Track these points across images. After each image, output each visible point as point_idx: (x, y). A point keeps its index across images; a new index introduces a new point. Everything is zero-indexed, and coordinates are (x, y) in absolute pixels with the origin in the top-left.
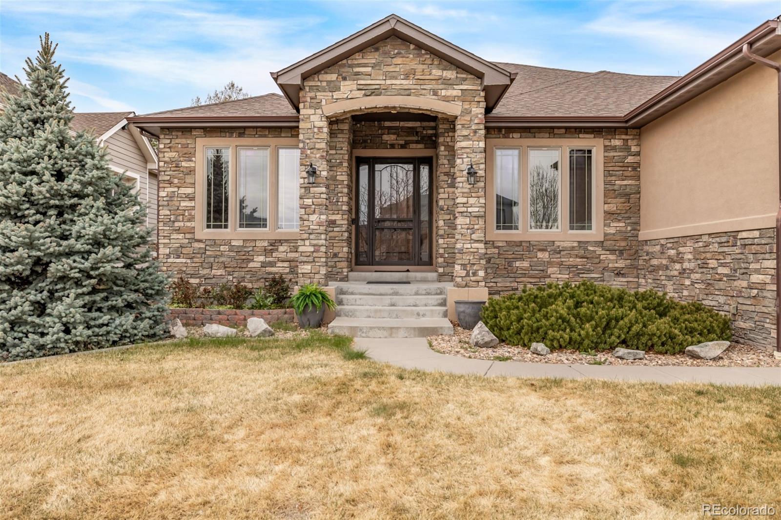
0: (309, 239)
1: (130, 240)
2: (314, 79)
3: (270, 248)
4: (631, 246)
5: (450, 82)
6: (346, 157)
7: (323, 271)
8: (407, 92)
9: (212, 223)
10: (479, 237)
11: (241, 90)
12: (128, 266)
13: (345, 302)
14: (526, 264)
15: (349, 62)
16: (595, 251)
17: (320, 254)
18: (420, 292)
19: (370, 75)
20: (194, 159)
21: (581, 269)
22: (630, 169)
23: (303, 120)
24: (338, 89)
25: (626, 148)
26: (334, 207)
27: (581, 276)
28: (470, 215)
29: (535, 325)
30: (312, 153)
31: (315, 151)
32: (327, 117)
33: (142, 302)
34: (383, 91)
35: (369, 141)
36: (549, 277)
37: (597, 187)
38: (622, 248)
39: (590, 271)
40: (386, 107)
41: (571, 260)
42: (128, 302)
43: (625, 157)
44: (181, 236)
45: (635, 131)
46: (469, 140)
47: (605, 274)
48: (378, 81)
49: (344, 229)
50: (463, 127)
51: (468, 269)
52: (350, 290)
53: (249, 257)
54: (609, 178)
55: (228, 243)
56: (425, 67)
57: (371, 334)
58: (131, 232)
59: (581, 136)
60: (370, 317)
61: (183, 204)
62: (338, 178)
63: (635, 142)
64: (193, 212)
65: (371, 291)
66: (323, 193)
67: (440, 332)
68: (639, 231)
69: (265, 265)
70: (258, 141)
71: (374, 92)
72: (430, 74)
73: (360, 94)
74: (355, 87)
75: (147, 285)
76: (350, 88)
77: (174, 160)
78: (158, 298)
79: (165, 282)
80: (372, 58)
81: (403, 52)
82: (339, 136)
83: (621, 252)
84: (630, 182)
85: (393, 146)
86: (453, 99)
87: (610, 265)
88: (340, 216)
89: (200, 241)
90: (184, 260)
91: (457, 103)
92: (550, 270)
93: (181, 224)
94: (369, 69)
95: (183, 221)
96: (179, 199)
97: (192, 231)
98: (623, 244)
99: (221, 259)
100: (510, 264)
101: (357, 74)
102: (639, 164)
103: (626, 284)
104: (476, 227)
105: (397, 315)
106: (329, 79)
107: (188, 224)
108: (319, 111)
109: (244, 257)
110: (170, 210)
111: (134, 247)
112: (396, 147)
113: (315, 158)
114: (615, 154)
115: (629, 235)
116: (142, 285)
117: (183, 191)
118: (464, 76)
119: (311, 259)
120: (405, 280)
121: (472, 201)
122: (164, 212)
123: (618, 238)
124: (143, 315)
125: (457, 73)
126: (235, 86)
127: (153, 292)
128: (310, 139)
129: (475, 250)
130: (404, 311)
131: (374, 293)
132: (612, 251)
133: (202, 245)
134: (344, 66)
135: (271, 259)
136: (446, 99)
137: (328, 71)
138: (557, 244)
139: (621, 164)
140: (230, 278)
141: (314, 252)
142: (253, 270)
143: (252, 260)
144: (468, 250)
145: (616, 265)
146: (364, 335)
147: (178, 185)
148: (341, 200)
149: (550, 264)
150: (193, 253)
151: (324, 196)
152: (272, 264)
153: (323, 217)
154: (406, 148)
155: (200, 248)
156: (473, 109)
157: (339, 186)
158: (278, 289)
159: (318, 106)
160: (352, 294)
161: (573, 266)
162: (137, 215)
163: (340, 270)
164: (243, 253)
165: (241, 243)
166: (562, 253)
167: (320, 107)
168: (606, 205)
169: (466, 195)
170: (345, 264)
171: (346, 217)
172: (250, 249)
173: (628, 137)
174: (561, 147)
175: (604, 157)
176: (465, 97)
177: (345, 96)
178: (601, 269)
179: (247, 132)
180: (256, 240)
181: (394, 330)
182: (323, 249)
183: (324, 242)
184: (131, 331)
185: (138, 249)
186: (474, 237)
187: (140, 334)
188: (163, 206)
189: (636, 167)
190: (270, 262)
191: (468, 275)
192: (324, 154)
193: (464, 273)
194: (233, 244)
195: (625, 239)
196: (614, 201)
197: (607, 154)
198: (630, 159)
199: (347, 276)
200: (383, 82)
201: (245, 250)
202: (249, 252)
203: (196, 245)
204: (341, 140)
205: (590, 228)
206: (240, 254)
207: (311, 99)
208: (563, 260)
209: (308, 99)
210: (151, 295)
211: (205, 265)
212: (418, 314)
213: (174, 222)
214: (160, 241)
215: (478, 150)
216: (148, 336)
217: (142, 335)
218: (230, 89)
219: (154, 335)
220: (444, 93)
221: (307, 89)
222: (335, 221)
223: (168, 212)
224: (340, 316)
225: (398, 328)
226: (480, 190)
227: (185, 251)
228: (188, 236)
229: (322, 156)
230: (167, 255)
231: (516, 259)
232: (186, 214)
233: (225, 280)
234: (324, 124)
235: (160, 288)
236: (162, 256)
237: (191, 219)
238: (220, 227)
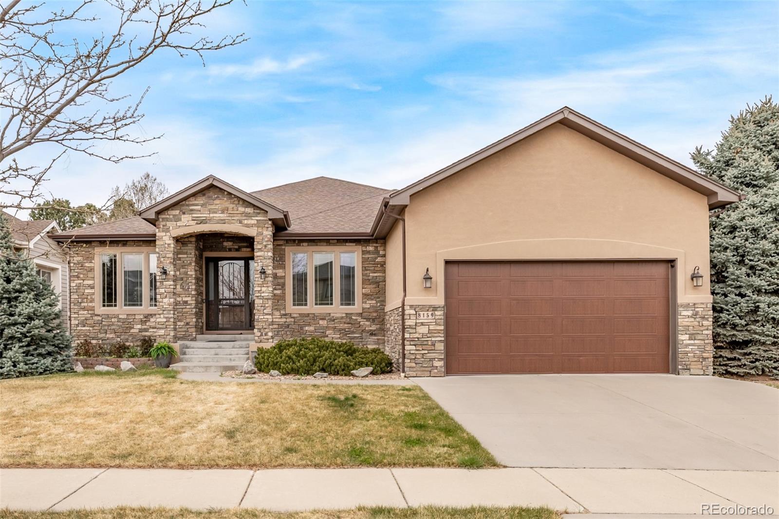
0: (163, 314)
1: (49, 316)
2: (165, 213)
3: (145, 319)
4: (380, 316)
5: (249, 215)
6: (194, 259)
7: (172, 333)
8: (223, 222)
9: (106, 304)
10: (268, 312)
11: (155, 180)
12: (48, 331)
13: (187, 353)
14: (312, 328)
15: (187, 203)
16: (357, 319)
17: (170, 323)
18: (235, 347)
19: (200, 211)
20: (93, 261)
21: (348, 331)
22: (379, 266)
23: (158, 239)
24: (180, 220)
25: (376, 252)
26: (186, 293)
27: (348, 335)
28: (263, 298)
29: (275, 361)
30: (164, 260)
31: (166, 259)
32: (173, 238)
33: (57, 352)
34: (208, 221)
35: (214, 246)
36: (327, 336)
37: (358, 277)
38: (374, 318)
39: (353, 332)
40: (210, 231)
41: (341, 325)
42: (49, 352)
43: (376, 258)
44: (85, 312)
45: (382, 241)
46: (262, 251)
47: (364, 334)
48: (204, 215)
49: (193, 307)
50: (258, 243)
51: (262, 331)
52: (192, 346)
53: (131, 326)
54: (366, 272)
55: (117, 316)
56: (234, 205)
57: (194, 370)
58: (50, 312)
59: (347, 244)
60: (200, 361)
61: (87, 291)
62: (189, 273)
63: (382, 248)
64: (93, 297)
65: (204, 346)
66: (171, 285)
67: (236, 368)
68: (385, 306)
69: (141, 331)
70: (136, 249)
71: (202, 222)
72: (237, 210)
73: (194, 223)
74: (191, 219)
75: (59, 342)
76: (187, 219)
77: (80, 262)
78: (66, 349)
79: (70, 340)
80: (201, 200)
81: (220, 196)
82: (189, 245)
83: (374, 320)
84: (379, 274)
85: (230, 250)
86: (252, 226)
87: (367, 329)
88: (190, 298)
89: (98, 315)
90: (88, 328)
91: (254, 228)
92: (328, 332)
93: (86, 304)
94: (199, 207)
95: (87, 302)
96: (84, 288)
97: (93, 308)
98: (375, 314)
99: (113, 327)
100: (302, 328)
101: (192, 210)
102: (385, 263)
103: (377, 340)
104: (266, 305)
105: (217, 360)
106: (174, 214)
107: (90, 304)
108: (168, 234)
109: (127, 326)
110: (78, 295)
111: (51, 320)
112: (233, 250)
113: (166, 263)
114: (370, 256)
115: (379, 308)
116: (57, 342)
117: (86, 282)
118: (258, 211)
119: (164, 326)
120: (233, 340)
121: (264, 289)
122: (74, 296)
123: (371, 310)
124: (57, 359)
125: (254, 209)
126: (150, 176)
127: (63, 346)
128: (163, 251)
129: (266, 320)
130: (221, 358)
131: (206, 347)
132: (368, 319)
133: (100, 318)
134: (183, 205)
135: (145, 327)
136: (247, 226)
137: (174, 209)
138: (332, 315)
139: (373, 263)
140: (119, 339)
141: (166, 322)
142: (134, 334)
143: (133, 328)
144: (261, 320)
145: (371, 328)
146: (190, 371)
147: (83, 278)
148: (191, 288)
149: (327, 328)
150: (94, 323)
151: (172, 287)
152: (146, 330)
153: (172, 300)
154: (239, 251)
155: (98, 320)
156: (264, 232)
157: (190, 279)
158: (147, 346)
159: (168, 230)
160: (193, 348)
161: (343, 330)
162: (53, 302)
163: (191, 334)
164: (127, 323)
165: (125, 317)
166: (336, 321)
167: (169, 231)
168: (364, 290)
169: (260, 285)
170: (193, 330)
171: (194, 298)
172: (132, 320)
173: (377, 245)
174: (334, 251)
175: (362, 258)
176: (259, 224)
177: (185, 224)
178: (361, 331)
179: (128, 244)
180: (135, 315)
181: (208, 368)
182: (172, 320)
183: (172, 315)
184: (50, 367)
185: (54, 321)
186: (265, 311)
187: (55, 369)
188: (73, 292)
189: (383, 264)
190: (145, 329)
191: (262, 335)
192: (172, 261)
193: (259, 334)
194: (120, 317)
195: (376, 311)
196: (369, 286)
197: (364, 256)
198: (379, 259)
199: (195, 337)
200: (208, 215)
201: (128, 321)
202: (130, 322)
203: (96, 318)
204: (190, 248)
205: (354, 304)
206: (125, 323)
207: (163, 226)
208: (336, 325)
209: (161, 226)
210: (63, 348)
211: (102, 331)
212: (231, 360)
213: (81, 303)
214: (72, 316)
215: (268, 257)
216: (60, 371)
217: (57, 370)
218: (145, 179)
219: (64, 370)
220: (246, 222)
221: (161, 220)
222: (187, 301)
223: (77, 297)
224: (183, 361)
225: (210, 366)
226: (269, 282)
227: (88, 322)
228: (90, 312)
229: (171, 262)
230: (77, 325)
231: (306, 325)
232: (89, 298)
233: (115, 341)
234: (171, 242)
235: (68, 344)
236: (73, 326)
237: (92, 301)
238: (111, 306)
